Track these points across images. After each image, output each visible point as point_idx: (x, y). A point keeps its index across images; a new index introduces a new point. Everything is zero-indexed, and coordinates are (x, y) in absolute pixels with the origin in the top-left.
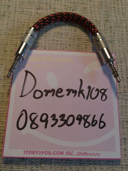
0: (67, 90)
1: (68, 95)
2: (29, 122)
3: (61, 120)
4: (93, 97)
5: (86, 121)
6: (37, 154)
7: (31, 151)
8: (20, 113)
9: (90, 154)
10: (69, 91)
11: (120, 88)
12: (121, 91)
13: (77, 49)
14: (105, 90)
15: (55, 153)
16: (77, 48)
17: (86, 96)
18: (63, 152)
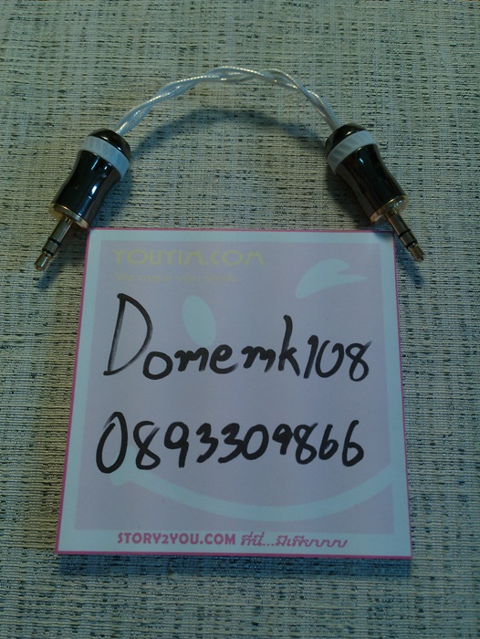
0: (244, 352)
1: (248, 364)
2: (133, 450)
3: (227, 441)
4: (325, 369)
5: (302, 444)
6: (156, 542)
7: (139, 535)
8: (107, 423)
9: (314, 543)
10: (251, 353)
11: (410, 340)
12: (414, 348)
13: (276, 222)
14: (363, 349)
15: (210, 539)
16: (276, 218)
17: (303, 369)
18: (234, 536)
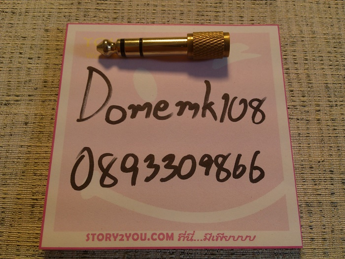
0: (177, 105)
1: (180, 113)
2: (97, 174)
3: (166, 167)
4: (234, 116)
5: (221, 168)
6: (115, 240)
7: (102, 234)
8: (78, 155)
9: (231, 238)
10: (182, 105)
11: (292, 98)
12: (295, 103)
14: (261, 102)
15: (155, 237)
17: (219, 116)
18: (173, 234)
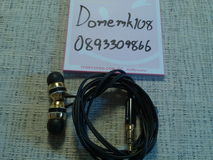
0: (117, 22)
1: (118, 25)
2: (85, 45)
3: (112, 44)
4: (140, 27)
5: (134, 46)
6: (92, 69)
7: (87, 67)
8: (77, 38)
9: (137, 70)
10: (119, 22)
14: (151, 22)
15: (107, 68)
17: (134, 27)
18: (114, 68)
